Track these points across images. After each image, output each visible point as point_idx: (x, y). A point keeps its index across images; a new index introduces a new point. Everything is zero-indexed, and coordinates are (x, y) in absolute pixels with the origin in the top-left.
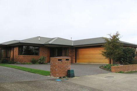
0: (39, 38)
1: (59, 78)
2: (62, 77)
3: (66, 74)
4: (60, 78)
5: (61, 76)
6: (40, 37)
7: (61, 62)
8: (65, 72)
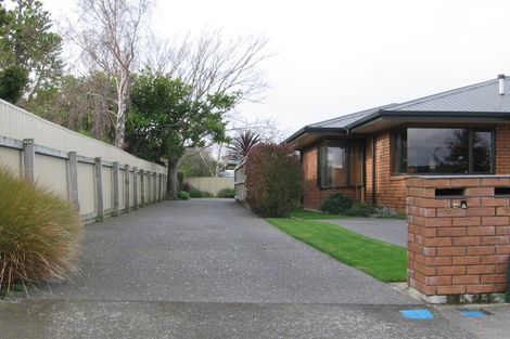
0: (501, 81)
1: (443, 299)
2: (468, 297)
3: (501, 278)
4: (454, 299)
5: (460, 289)
6: (502, 77)
7: (456, 204)
8: (490, 269)
